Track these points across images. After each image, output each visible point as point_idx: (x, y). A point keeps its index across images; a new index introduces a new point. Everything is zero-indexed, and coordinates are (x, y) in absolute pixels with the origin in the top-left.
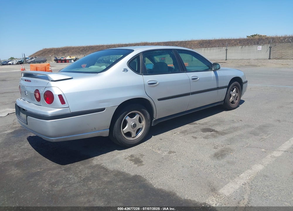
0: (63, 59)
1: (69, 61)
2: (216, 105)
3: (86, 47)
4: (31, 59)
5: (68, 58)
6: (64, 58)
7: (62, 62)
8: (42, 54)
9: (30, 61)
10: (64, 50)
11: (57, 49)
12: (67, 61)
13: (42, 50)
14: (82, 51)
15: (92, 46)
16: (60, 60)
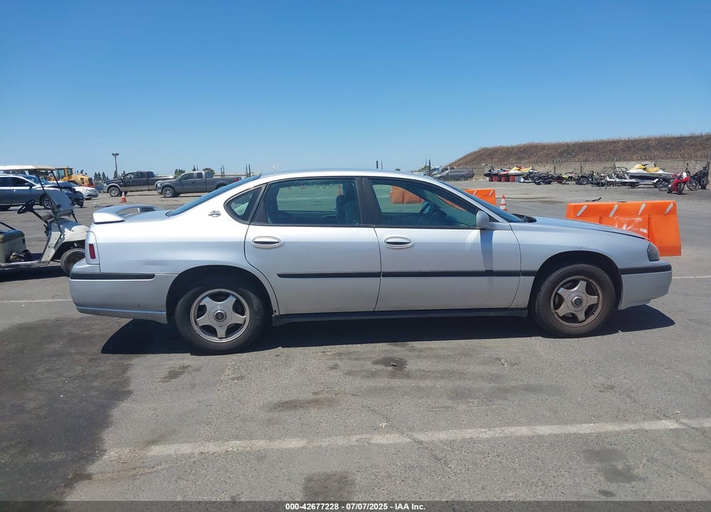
0: (504, 173)
1: (516, 177)
2: (493, 314)
3: (574, 145)
4: (443, 171)
5: (514, 171)
6: (504, 171)
7: (500, 181)
8: (474, 159)
9: (439, 175)
10: (522, 152)
11: (508, 148)
12: (511, 179)
13: (477, 152)
14: (561, 154)
15: (588, 143)
16: (496, 175)
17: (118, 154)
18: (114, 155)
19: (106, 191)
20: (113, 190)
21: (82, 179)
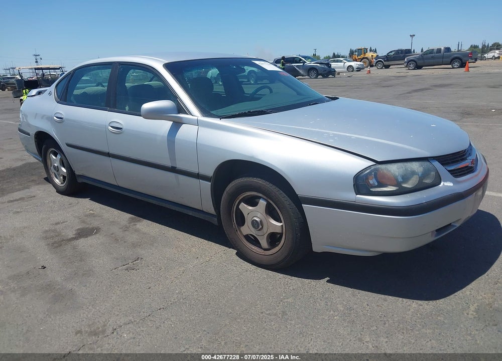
2: (191, 213)
17: (414, 35)
18: (411, 36)
19: (374, 65)
20: (379, 64)
21: (372, 56)
